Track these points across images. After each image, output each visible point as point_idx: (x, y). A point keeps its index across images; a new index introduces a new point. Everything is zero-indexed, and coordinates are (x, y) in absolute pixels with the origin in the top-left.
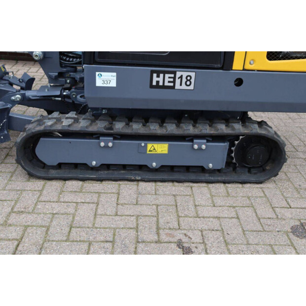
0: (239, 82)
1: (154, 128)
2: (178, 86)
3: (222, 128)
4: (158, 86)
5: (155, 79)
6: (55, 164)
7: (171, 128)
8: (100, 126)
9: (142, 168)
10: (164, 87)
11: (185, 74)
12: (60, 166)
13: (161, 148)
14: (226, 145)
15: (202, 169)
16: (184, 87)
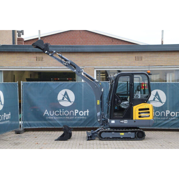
0: (135, 122)
1: (121, 130)
2: (125, 123)
3: (133, 130)
4: (121, 123)
5: (121, 121)
6: (104, 137)
7: (124, 130)
8: (112, 130)
9: (119, 138)
10: (122, 123)
11: (126, 120)
12: (105, 138)
13: (123, 134)
14: (134, 133)
15: (131, 138)
16: (126, 123)
